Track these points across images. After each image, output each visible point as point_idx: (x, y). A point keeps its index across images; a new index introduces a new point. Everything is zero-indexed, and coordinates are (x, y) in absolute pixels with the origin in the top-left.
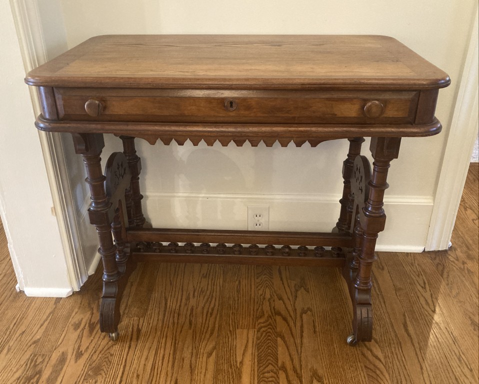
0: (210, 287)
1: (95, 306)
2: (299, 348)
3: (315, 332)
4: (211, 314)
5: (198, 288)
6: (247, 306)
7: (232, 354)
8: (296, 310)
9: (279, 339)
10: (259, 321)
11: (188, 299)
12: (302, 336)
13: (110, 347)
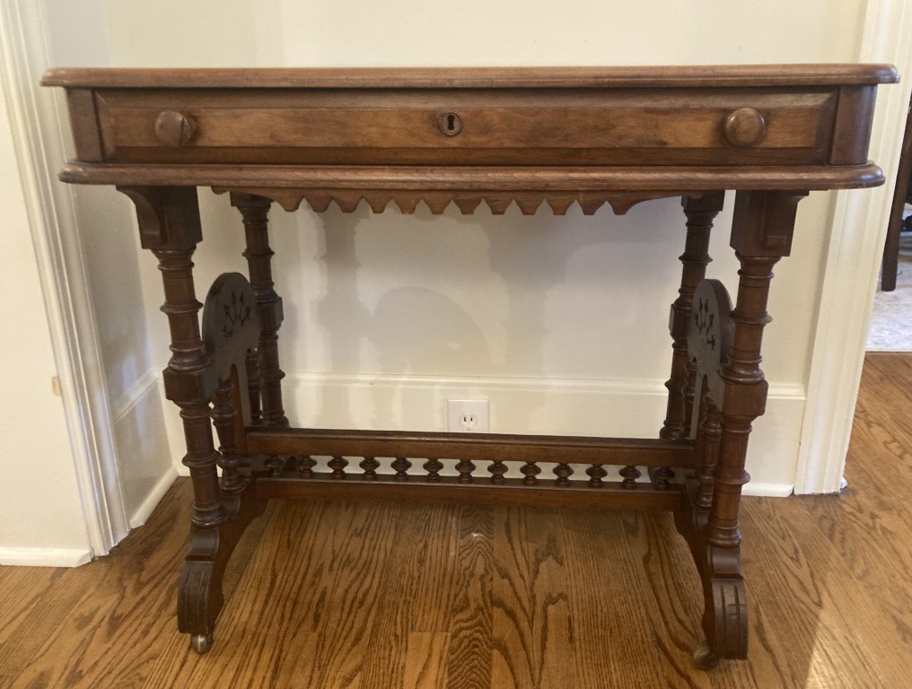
0: (364, 554)
1: (130, 585)
2: (537, 671)
3: (571, 639)
4: (361, 603)
5: (340, 555)
6: (436, 589)
7: (394, 681)
8: (534, 597)
9: (495, 652)
10: (458, 617)
11: (318, 573)
12: (543, 648)
13: (143, 663)
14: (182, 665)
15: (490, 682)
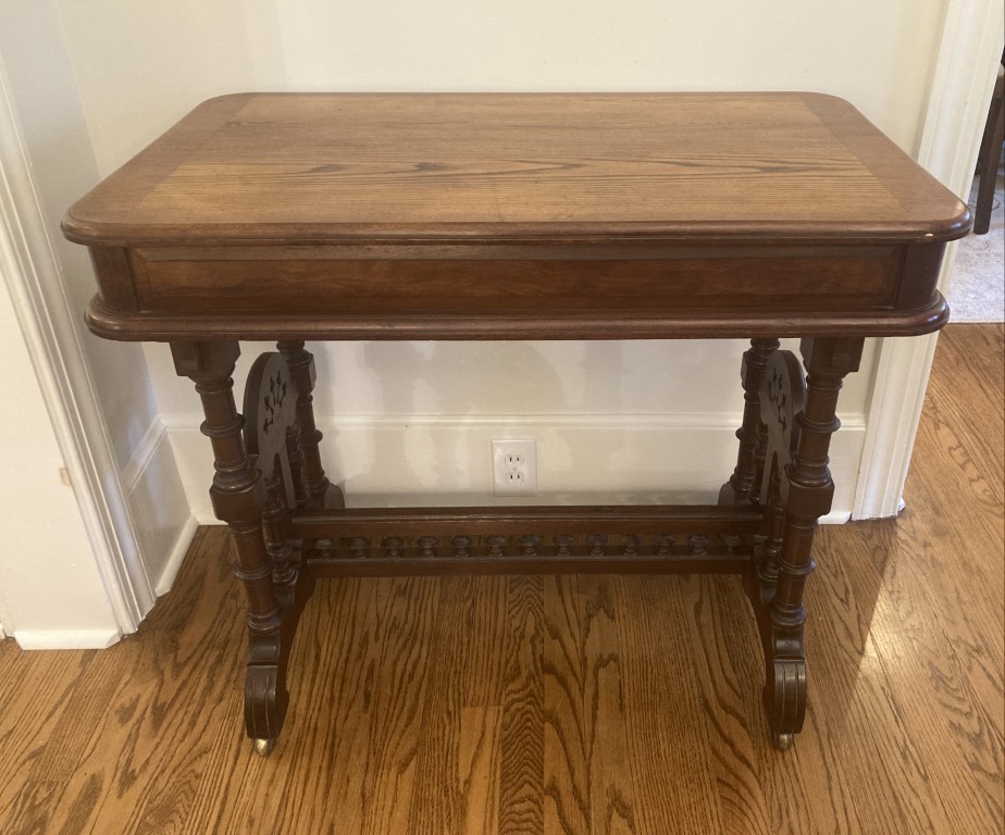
0: (411, 616)
1: (167, 667)
2: (588, 745)
3: (622, 707)
4: (411, 677)
5: (386, 619)
6: (486, 655)
7: (449, 765)
8: (585, 659)
9: (548, 726)
10: (510, 687)
11: (364, 642)
12: (595, 718)
13: (196, 758)
14: (236, 759)
15: (543, 760)
